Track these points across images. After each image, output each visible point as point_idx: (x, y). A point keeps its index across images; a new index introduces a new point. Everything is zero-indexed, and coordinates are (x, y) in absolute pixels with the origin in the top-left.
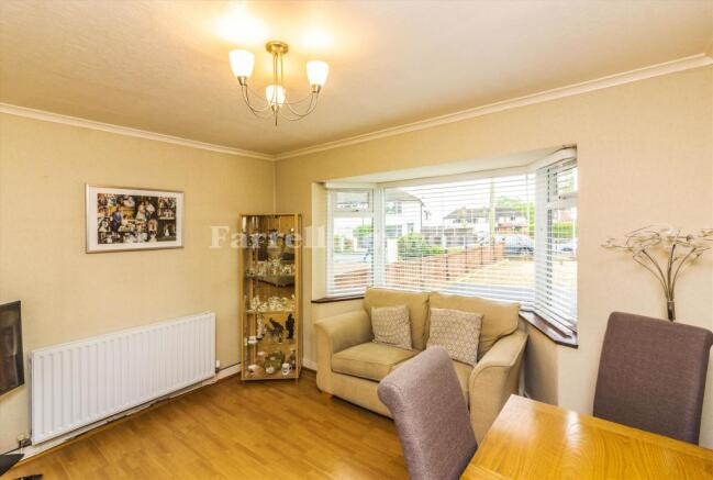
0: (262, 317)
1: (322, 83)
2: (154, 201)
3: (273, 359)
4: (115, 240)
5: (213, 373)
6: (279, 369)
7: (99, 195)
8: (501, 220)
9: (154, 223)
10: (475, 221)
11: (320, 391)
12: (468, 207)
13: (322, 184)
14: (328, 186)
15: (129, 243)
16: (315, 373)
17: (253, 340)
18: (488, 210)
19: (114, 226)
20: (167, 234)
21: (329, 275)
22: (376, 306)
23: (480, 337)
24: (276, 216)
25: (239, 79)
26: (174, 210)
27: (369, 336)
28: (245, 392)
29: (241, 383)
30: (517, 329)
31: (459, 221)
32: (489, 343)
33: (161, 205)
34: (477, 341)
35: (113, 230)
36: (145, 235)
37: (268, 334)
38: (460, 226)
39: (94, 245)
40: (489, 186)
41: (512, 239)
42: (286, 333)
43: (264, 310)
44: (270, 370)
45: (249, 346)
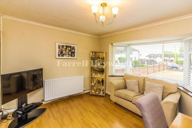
0: (95, 79)
1: (117, 14)
2: (70, 47)
3: (98, 90)
4: (62, 56)
5: (83, 91)
6: (99, 93)
7: (59, 45)
8: (166, 58)
9: (70, 52)
10: (156, 58)
11: (111, 101)
12: (154, 54)
13: (112, 44)
14: (114, 45)
15: (65, 57)
16: (109, 95)
17: (93, 84)
18: (161, 55)
19: (62, 52)
20: (73, 55)
21: (113, 69)
22: (127, 79)
23: (163, 92)
24: (100, 52)
25: (94, 13)
26: (75, 49)
27: (125, 87)
28: (91, 97)
29: (90, 95)
30: (177, 92)
31: (151, 58)
32: (167, 95)
33: (72, 48)
34: (162, 94)
35: (61, 54)
36: (68, 55)
37: (97, 83)
38: (151, 59)
39: (57, 57)
40: (162, 46)
41: (170, 64)
42: (102, 83)
43: (96, 77)
44: (97, 93)
45: (92, 86)
